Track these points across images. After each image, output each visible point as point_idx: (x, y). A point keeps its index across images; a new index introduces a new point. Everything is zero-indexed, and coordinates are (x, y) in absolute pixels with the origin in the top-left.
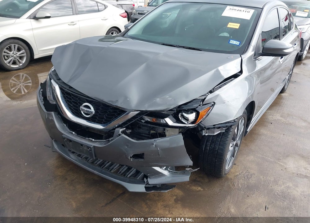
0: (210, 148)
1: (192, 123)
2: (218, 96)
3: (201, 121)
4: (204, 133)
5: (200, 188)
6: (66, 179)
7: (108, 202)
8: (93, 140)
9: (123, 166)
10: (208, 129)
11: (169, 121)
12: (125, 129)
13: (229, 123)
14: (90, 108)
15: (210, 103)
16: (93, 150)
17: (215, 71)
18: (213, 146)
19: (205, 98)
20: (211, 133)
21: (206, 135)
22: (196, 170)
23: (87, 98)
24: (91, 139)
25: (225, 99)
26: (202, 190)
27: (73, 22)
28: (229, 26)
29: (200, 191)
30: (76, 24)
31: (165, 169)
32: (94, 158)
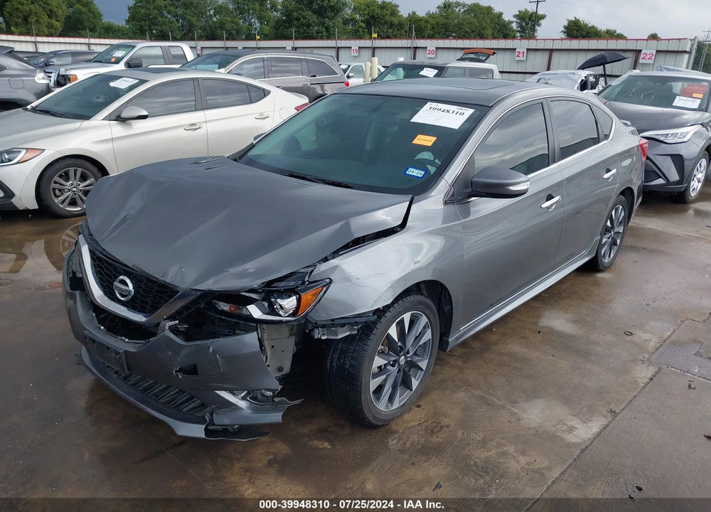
0: (337, 365)
1: (294, 314)
2: (336, 267)
3: (308, 312)
4: (319, 334)
5: (326, 445)
6: (91, 414)
7: (148, 456)
8: (127, 340)
9: (184, 392)
10: (324, 326)
11: (255, 311)
12: (177, 322)
13: (360, 317)
14: (127, 285)
15: (323, 280)
16: (123, 357)
17: (341, 225)
18: (342, 361)
19: (312, 271)
20: (332, 335)
21: (324, 338)
22: (297, 402)
23: (124, 268)
24: (123, 338)
25: (350, 275)
26: (329, 447)
27: (194, 124)
28: (415, 142)
29: (325, 448)
30: (200, 128)
31: (243, 398)
32: (127, 372)
